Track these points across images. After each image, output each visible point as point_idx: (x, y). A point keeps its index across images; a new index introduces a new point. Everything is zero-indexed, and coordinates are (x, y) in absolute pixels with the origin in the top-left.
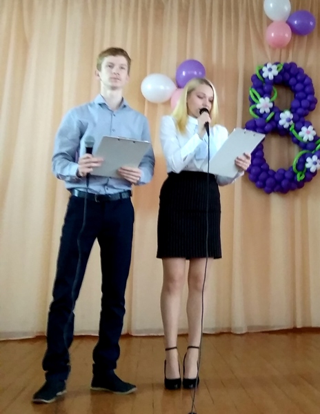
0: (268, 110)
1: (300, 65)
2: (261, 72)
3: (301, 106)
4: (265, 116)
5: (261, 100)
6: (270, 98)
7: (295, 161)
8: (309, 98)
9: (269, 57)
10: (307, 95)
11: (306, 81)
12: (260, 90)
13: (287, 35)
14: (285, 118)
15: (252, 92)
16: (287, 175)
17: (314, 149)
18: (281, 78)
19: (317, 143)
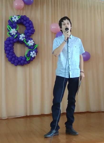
0: (15, 34)
1: (28, 16)
2: (12, 19)
3: (28, 32)
4: (14, 36)
5: (12, 30)
6: (16, 29)
7: (26, 53)
9: (16, 13)
10: (31, 28)
11: (30, 23)
12: (12, 26)
13: (22, 5)
14: (22, 37)
15: (8, 26)
17: (34, 49)
18: (20, 21)
19: (35, 46)
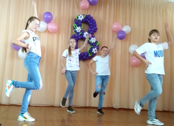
0: (80, 31)
1: (92, 16)
2: (78, 18)
4: (79, 33)
5: (77, 28)
6: (81, 27)
7: (89, 49)
8: (94, 27)
9: (81, 13)
10: (94, 26)
11: (94, 22)
12: (77, 24)
13: (87, 5)
14: (86, 34)
15: (74, 25)
16: (86, 54)
17: (95, 46)
18: (85, 20)
19: (97, 43)
